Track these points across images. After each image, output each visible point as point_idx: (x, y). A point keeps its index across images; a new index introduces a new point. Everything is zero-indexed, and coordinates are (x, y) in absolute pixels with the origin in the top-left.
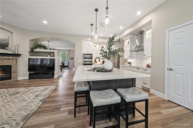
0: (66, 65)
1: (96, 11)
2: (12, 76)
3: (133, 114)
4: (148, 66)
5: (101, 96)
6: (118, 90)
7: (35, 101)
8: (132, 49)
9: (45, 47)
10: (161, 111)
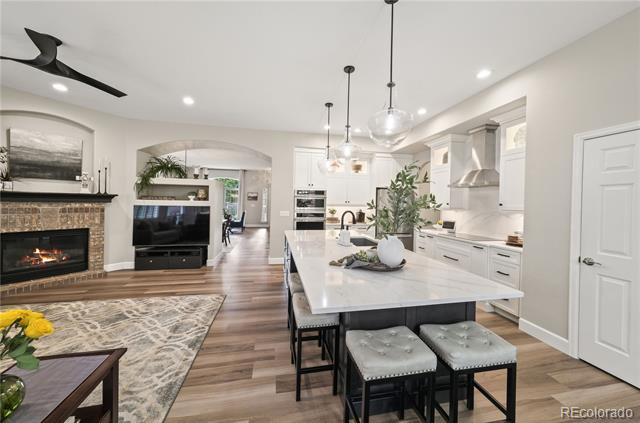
0: (237, 218)
1: (349, 72)
2: (91, 259)
3: (468, 398)
4: (513, 241)
5: (381, 350)
6: (424, 328)
7: (175, 346)
8: (459, 181)
9: (180, 172)
10: (556, 397)
